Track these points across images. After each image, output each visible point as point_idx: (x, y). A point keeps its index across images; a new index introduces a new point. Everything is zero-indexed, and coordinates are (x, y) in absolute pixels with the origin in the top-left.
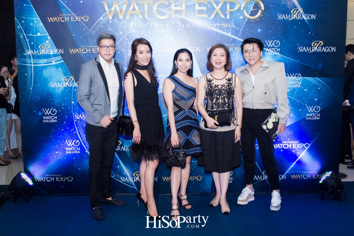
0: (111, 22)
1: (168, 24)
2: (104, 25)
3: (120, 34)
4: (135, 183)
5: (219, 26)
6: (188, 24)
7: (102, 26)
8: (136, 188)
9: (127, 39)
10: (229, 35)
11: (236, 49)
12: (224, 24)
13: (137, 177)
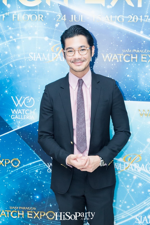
1: (39, 15)
5: (125, 19)
6: (72, 16)
10: (141, 34)
12: (133, 16)
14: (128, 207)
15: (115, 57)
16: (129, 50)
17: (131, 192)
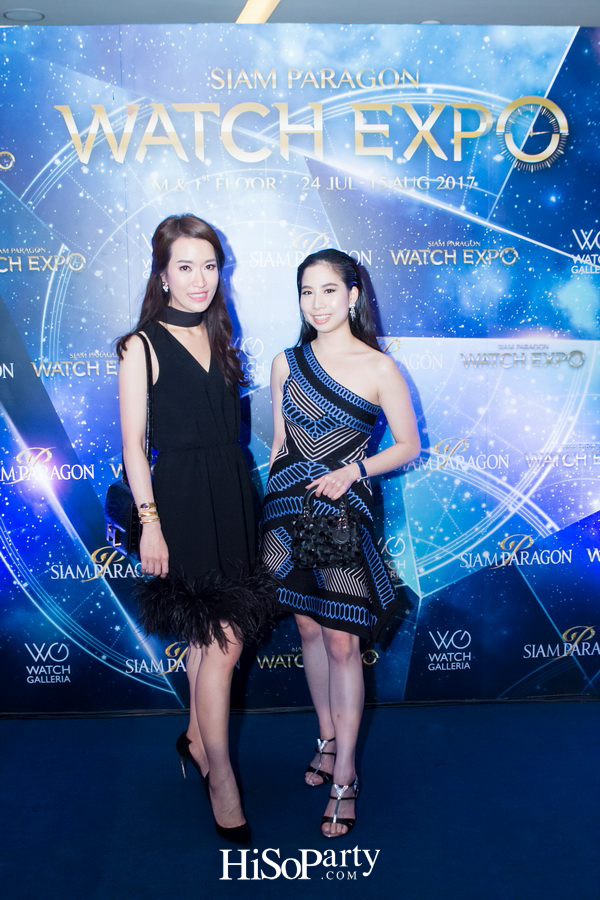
0: (85, 170)
1: (268, 179)
2: (63, 180)
3: (116, 211)
4: (171, 676)
5: (431, 183)
6: (332, 178)
7: (56, 185)
8: (175, 693)
9: (138, 226)
10: (461, 211)
11: (481, 256)
12: (446, 179)
13: (177, 658)
14: (447, 539)
15: (415, 257)
16: (440, 243)
17: (450, 510)
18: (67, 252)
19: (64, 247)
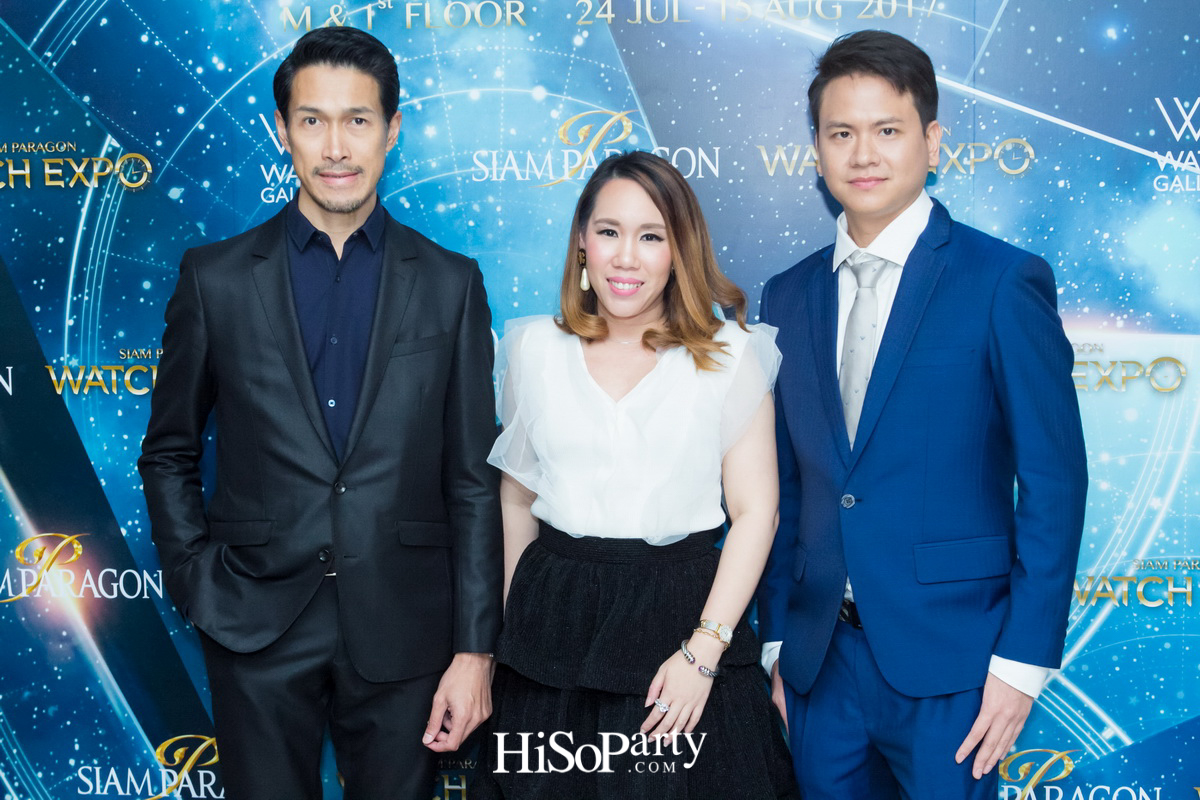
1: (508, 4)
3: (209, 69)
6: (638, 1)
9: (252, 100)
11: (953, 156)
18: (115, 150)
19: (110, 142)
